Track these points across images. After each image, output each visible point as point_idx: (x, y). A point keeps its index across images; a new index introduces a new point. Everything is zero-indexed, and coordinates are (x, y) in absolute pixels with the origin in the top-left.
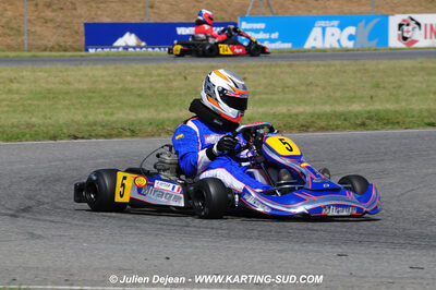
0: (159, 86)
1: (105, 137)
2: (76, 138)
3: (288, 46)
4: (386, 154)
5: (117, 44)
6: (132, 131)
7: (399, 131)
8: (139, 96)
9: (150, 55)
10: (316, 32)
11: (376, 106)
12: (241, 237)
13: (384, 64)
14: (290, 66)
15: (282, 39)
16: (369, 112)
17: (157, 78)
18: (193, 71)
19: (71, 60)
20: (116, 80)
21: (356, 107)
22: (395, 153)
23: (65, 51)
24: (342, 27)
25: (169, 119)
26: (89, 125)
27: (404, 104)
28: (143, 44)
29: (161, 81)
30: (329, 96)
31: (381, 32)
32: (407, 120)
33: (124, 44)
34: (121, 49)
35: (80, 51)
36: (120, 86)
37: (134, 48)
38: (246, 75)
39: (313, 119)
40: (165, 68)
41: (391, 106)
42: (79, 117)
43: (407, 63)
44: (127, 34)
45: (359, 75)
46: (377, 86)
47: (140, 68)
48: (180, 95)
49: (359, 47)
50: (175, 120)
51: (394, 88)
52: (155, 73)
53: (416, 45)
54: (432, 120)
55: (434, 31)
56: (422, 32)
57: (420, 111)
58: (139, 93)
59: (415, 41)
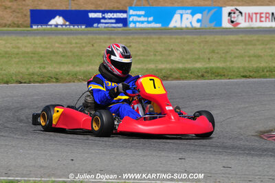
0: (75, 50)
1: (40, 82)
2: (21, 83)
3: (158, 25)
4: (215, 95)
5: (50, 23)
6: (57, 79)
7: (224, 81)
8: (63, 56)
9: (71, 30)
10: (177, 17)
11: (212, 65)
12: (120, 147)
13: (218, 38)
14: (159, 38)
15: (155, 21)
16: (206, 68)
17: (75, 45)
18: (98, 41)
19: (21, 33)
20: (49, 46)
21: (198, 65)
22: (221, 94)
23: (18, 27)
24: (193, 14)
25: (80, 72)
26: (29, 75)
27: (228, 64)
28: (67, 23)
29: (77, 47)
30: (183, 58)
31: (217, 17)
32: (230, 73)
33: (55, 23)
34: (53, 26)
35: (27, 27)
36: (51, 50)
37: (62, 25)
38: (131, 44)
39: (171, 73)
40: (81, 39)
41: (220, 65)
42: (23, 70)
43: (233, 37)
44: (57, 17)
45: (202, 45)
46: (213, 52)
47: (65, 38)
48: (89, 56)
49: (203, 27)
50: (84, 72)
51: (223, 53)
52: (74, 41)
53: (239, 26)
54: (245, 74)
55: (250, 17)
56: (244, 17)
57: (239, 68)
58: (63, 54)
59: (239, 24)
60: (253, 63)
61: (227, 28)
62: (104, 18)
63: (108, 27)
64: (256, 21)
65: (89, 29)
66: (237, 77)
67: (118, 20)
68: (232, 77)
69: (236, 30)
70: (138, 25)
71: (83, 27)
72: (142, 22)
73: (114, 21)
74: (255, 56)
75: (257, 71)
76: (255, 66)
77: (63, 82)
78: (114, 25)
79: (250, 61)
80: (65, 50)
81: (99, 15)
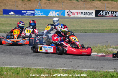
3: (45, 15)
5: (9, 14)
8: (11, 25)
9: (16, 16)
10: (51, 13)
15: (44, 14)
20: (6, 21)
24: (56, 12)
28: (15, 14)
29: (16, 22)
31: (64, 13)
34: (10, 15)
37: (13, 15)
40: (18, 19)
44: (12, 12)
47: (12, 19)
52: (15, 20)
53: (71, 16)
55: (74, 14)
56: (72, 13)
59: (70, 15)
61: (67, 17)
63: (28, 16)
64: (76, 15)
65: (22, 16)
67: (32, 14)
69: (69, 17)
70: (38, 15)
71: (20, 15)
72: (40, 14)
73: (30, 14)
78: (30, 15)
81: (25, 12)
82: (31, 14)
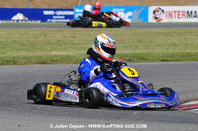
0: (31, 39)
5: (13, 18)
6: (14, 62)
7: (146, 63)
8: (21, 44)
9: (29, 24)
11: (138, 51)
13: (144, 30)
14: (98, 31)
16: (133, 54)
17: (31, 36)
18: (50, 32)
20: (10, 36)
21: (127, 51)
24: (125, 12)
25: (33, 56)
27: (151, 50)
28: (27, 19)
29: (33, 37)
31: (145, 15)
33: (17, 19)
34: (15, 21)
37: (22, 20)
38: (76, 35)
40: (36, 31)
41: (144, 51)
43: (156, 30)
45: (131, 35)
46: (140, 41)
47: (23, 30)
48: (42, 44)
49: (133, 22)
50: (36, 57)
51: (148, 42)
52: (30, 33)
53: (162, 21)
54: (163, 58)
55: (170, 15)
56: (165, 15)
57: (158, 54)
58: (22, 43)
59: (161, 20)
60: (170, 50)
61: (152, 23)
62: (55, 15)
63: (59, 22)
64: (175, 17)
65: (44, 23)
66: (157, 61)
67: (67, 17)
68: (153, 61)
69: (159, 25)
71: (39, 22)
74: (172, 45)
75: (173, 56)
76: (171, 52)
77: (18, 65)
78: (63, 20)
79: (168, 49)
80: (23, 39)
81: (52, 13)
82: (65, 19)
